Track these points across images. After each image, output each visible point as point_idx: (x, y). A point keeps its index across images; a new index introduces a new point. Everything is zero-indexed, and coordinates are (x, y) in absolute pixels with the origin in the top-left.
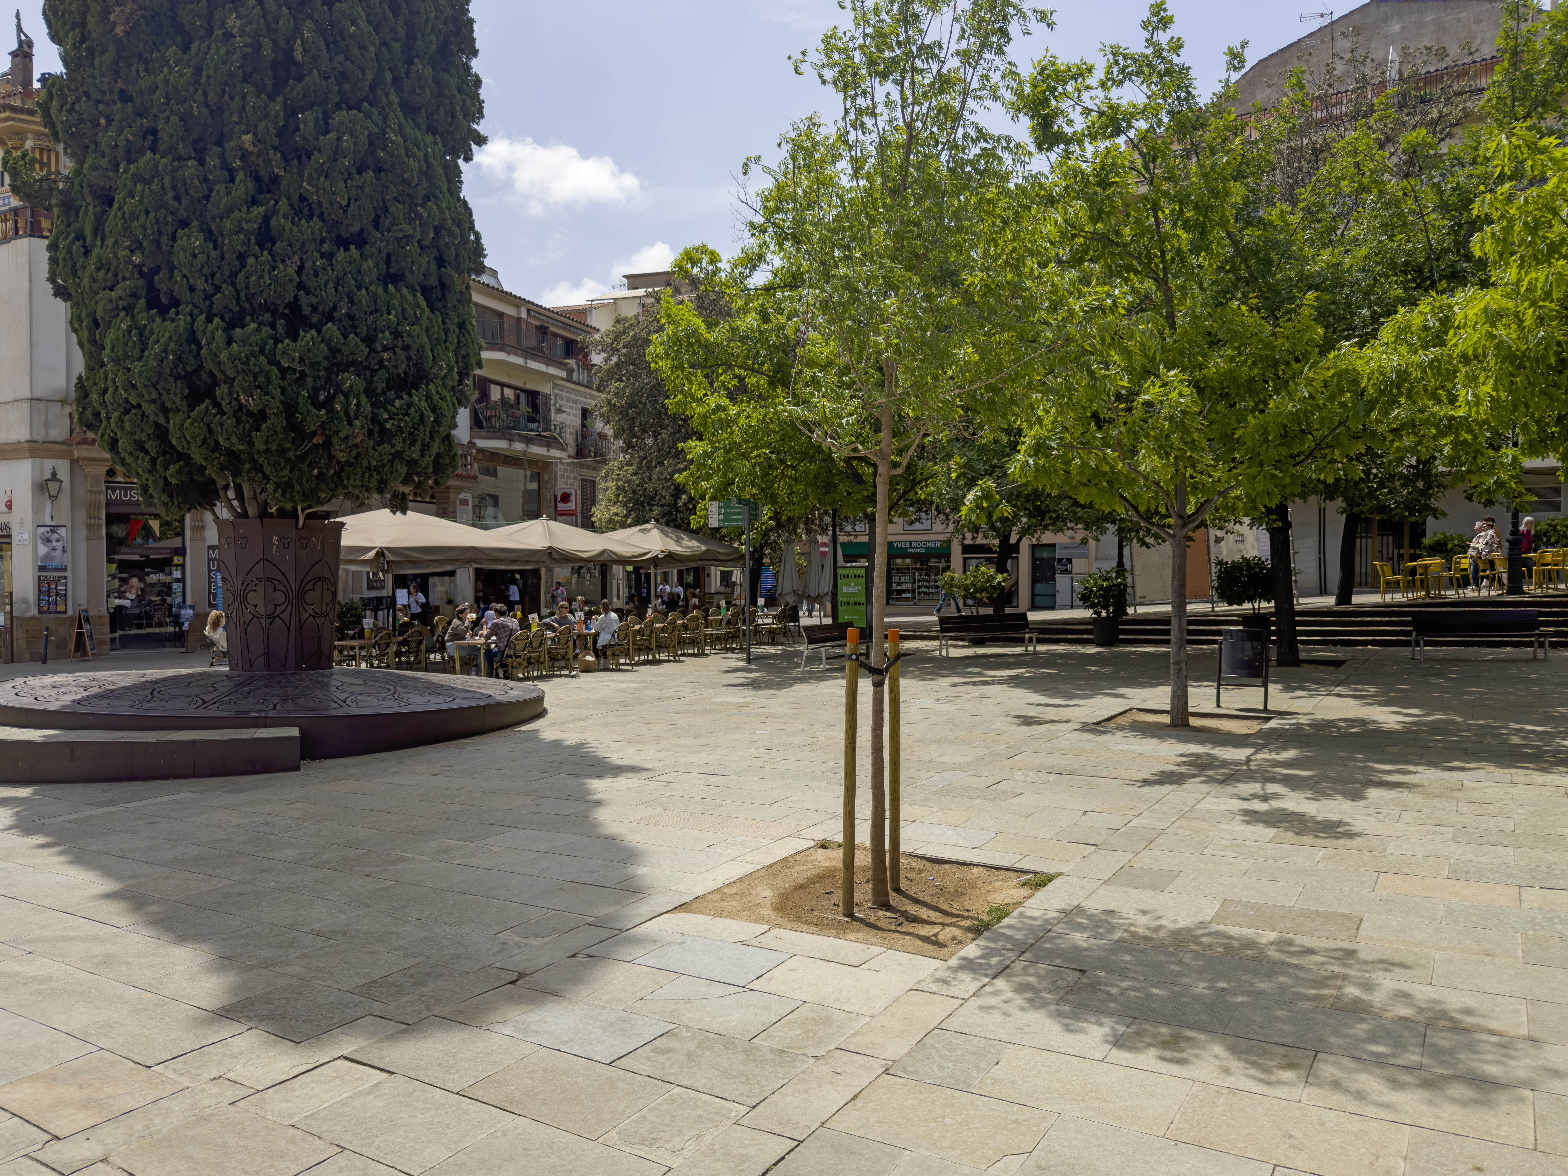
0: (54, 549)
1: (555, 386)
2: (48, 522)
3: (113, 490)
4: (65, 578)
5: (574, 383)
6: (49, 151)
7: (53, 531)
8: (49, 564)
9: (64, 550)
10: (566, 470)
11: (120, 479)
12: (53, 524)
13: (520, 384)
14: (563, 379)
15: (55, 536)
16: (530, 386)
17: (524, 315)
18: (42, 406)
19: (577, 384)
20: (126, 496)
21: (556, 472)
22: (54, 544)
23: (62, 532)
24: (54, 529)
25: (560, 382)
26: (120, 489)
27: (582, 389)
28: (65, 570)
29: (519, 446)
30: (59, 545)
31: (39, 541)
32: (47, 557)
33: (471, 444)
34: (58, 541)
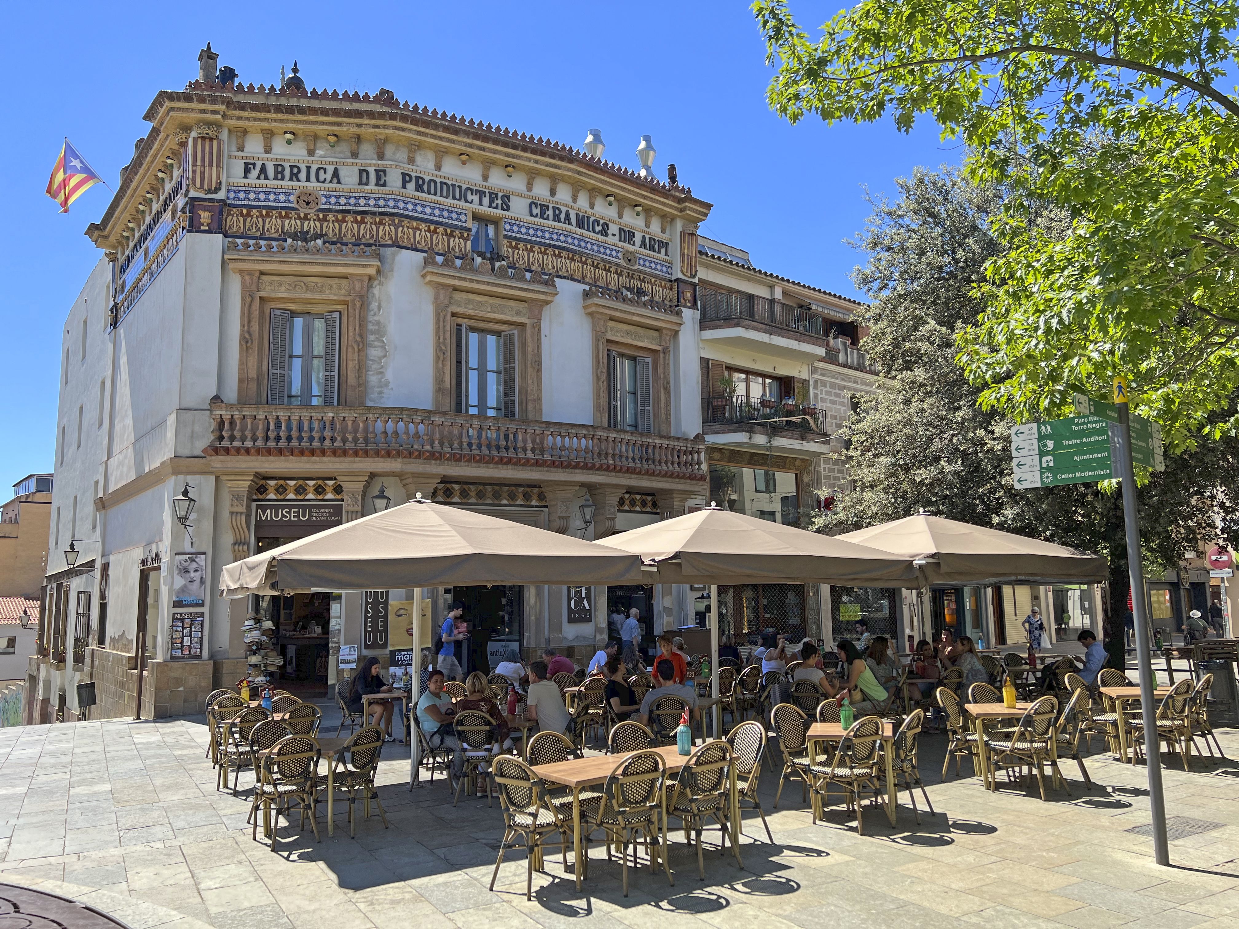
0: (192, 581)
1: (815, 370)
2: (188, 548)
3: (264, 509)
4: (202, 615)
5: (839, 365)
6: (211, 139)
7: (193, 560)
8: (187, 598)
9: (202, 581)
10: (831, 470)
11: (272, 496)
12: (193, 550)
13: (769, 370)
14: (822, 360)
15: (194, 565)
16: (783, 371)
17: (778, 295)
18: (189, 415)
19: (844, 366)
20: (277, 516)
21: (819, 473)
22: (192, 574)
23: (201, 560)
24: (193, 556)
25: (821, 365)
26: (271, 507)
27: (851, 372)
28: (202, 605)
29: (760, 439)
30: (196, 576)
31: (176, 572)
32: (183, 589)
33: (698, 438)
34: (196, 571)
